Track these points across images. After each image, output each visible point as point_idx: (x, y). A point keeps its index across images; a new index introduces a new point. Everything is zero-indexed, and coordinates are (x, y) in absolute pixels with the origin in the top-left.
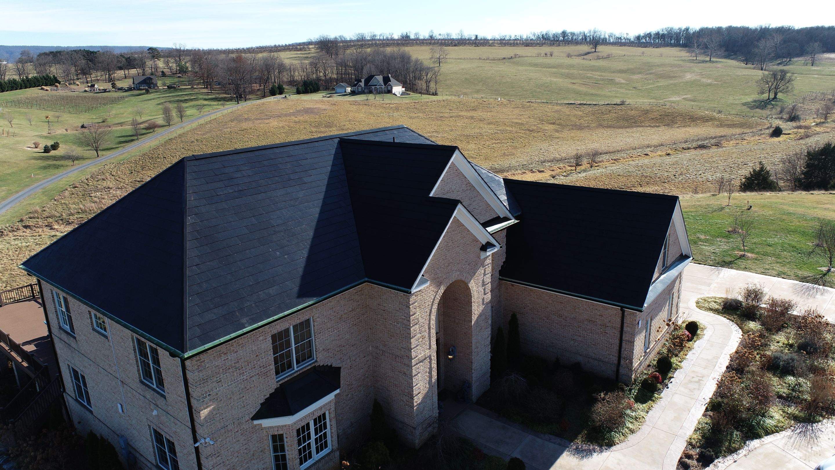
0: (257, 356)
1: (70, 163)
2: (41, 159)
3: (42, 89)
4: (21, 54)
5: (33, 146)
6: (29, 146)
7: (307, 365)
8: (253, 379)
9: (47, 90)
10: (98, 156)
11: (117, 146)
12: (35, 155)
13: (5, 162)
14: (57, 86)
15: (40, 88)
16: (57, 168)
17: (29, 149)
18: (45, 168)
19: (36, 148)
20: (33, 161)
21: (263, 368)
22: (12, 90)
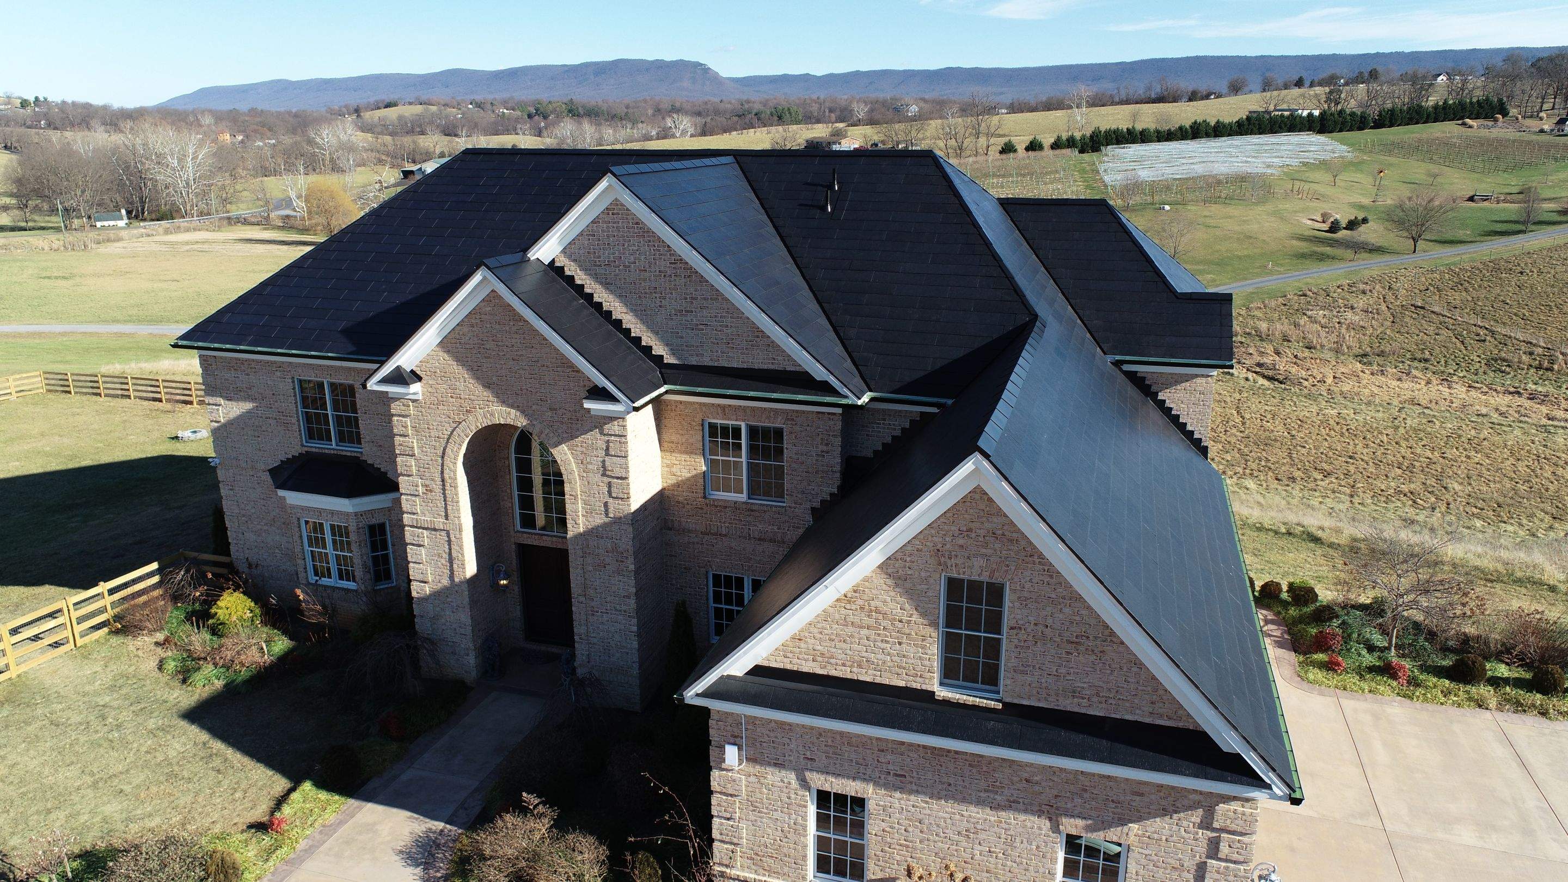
0: (273, 394)
1: (1349, 254)
2: (1311, 241)
3: (1464, 124)
4: (1504, 60)
5: (1320, 219)
6: (1314, 218)
7: (348, 450)
8: (270, 421)
9: (1470, 127)
10: (1414, 252)
11: (1478, 239)
12: (1307, 233)
13: (1251, 237)
14: (1496, 120)
15: (1460, 122)
16: (1321, 260)
17: (1309, 222)
18: (1303, 256)
19: (1324, 222)
20: (1295, 242)
21: (283, 416)
22: (1408, 124)
